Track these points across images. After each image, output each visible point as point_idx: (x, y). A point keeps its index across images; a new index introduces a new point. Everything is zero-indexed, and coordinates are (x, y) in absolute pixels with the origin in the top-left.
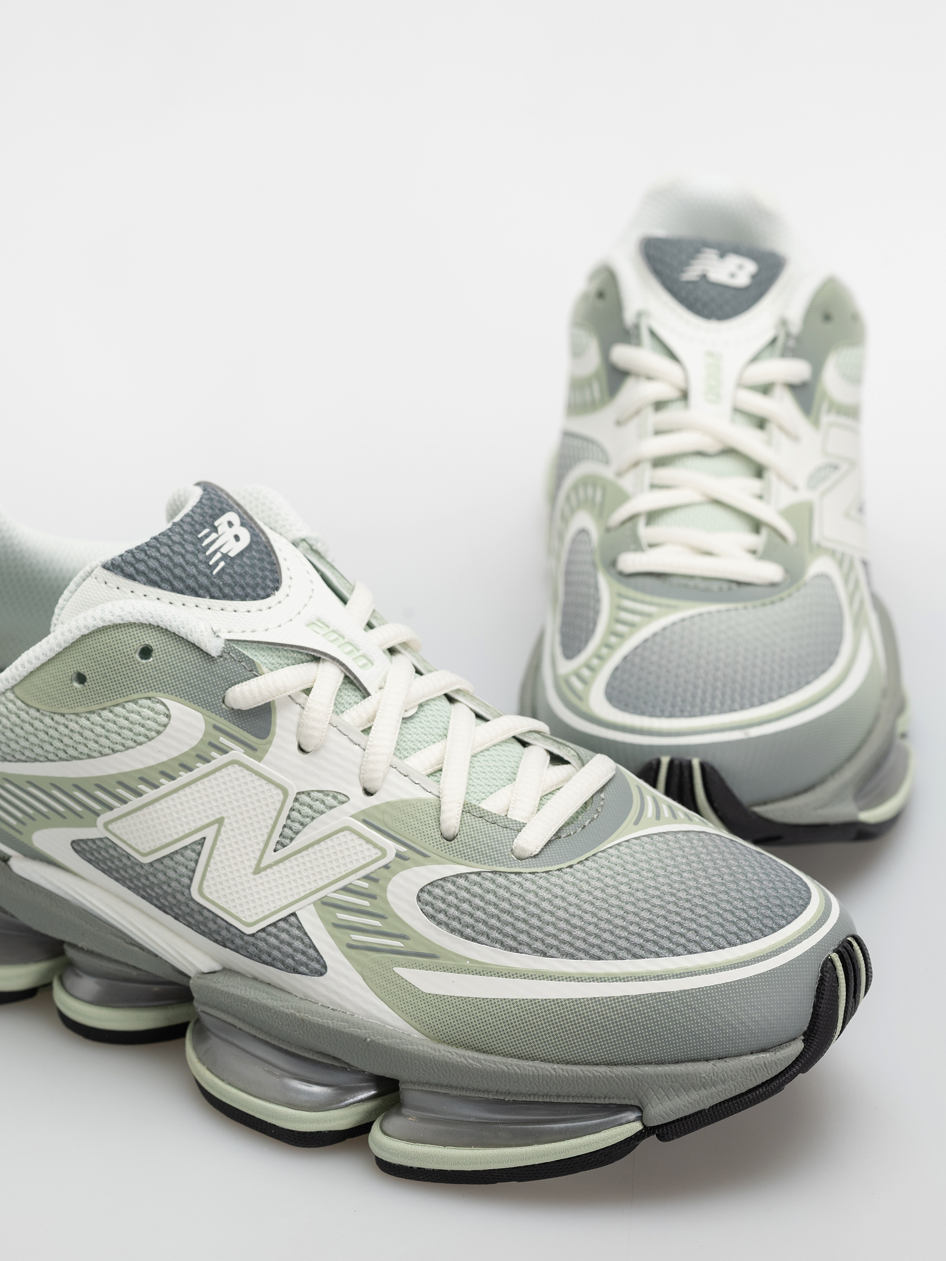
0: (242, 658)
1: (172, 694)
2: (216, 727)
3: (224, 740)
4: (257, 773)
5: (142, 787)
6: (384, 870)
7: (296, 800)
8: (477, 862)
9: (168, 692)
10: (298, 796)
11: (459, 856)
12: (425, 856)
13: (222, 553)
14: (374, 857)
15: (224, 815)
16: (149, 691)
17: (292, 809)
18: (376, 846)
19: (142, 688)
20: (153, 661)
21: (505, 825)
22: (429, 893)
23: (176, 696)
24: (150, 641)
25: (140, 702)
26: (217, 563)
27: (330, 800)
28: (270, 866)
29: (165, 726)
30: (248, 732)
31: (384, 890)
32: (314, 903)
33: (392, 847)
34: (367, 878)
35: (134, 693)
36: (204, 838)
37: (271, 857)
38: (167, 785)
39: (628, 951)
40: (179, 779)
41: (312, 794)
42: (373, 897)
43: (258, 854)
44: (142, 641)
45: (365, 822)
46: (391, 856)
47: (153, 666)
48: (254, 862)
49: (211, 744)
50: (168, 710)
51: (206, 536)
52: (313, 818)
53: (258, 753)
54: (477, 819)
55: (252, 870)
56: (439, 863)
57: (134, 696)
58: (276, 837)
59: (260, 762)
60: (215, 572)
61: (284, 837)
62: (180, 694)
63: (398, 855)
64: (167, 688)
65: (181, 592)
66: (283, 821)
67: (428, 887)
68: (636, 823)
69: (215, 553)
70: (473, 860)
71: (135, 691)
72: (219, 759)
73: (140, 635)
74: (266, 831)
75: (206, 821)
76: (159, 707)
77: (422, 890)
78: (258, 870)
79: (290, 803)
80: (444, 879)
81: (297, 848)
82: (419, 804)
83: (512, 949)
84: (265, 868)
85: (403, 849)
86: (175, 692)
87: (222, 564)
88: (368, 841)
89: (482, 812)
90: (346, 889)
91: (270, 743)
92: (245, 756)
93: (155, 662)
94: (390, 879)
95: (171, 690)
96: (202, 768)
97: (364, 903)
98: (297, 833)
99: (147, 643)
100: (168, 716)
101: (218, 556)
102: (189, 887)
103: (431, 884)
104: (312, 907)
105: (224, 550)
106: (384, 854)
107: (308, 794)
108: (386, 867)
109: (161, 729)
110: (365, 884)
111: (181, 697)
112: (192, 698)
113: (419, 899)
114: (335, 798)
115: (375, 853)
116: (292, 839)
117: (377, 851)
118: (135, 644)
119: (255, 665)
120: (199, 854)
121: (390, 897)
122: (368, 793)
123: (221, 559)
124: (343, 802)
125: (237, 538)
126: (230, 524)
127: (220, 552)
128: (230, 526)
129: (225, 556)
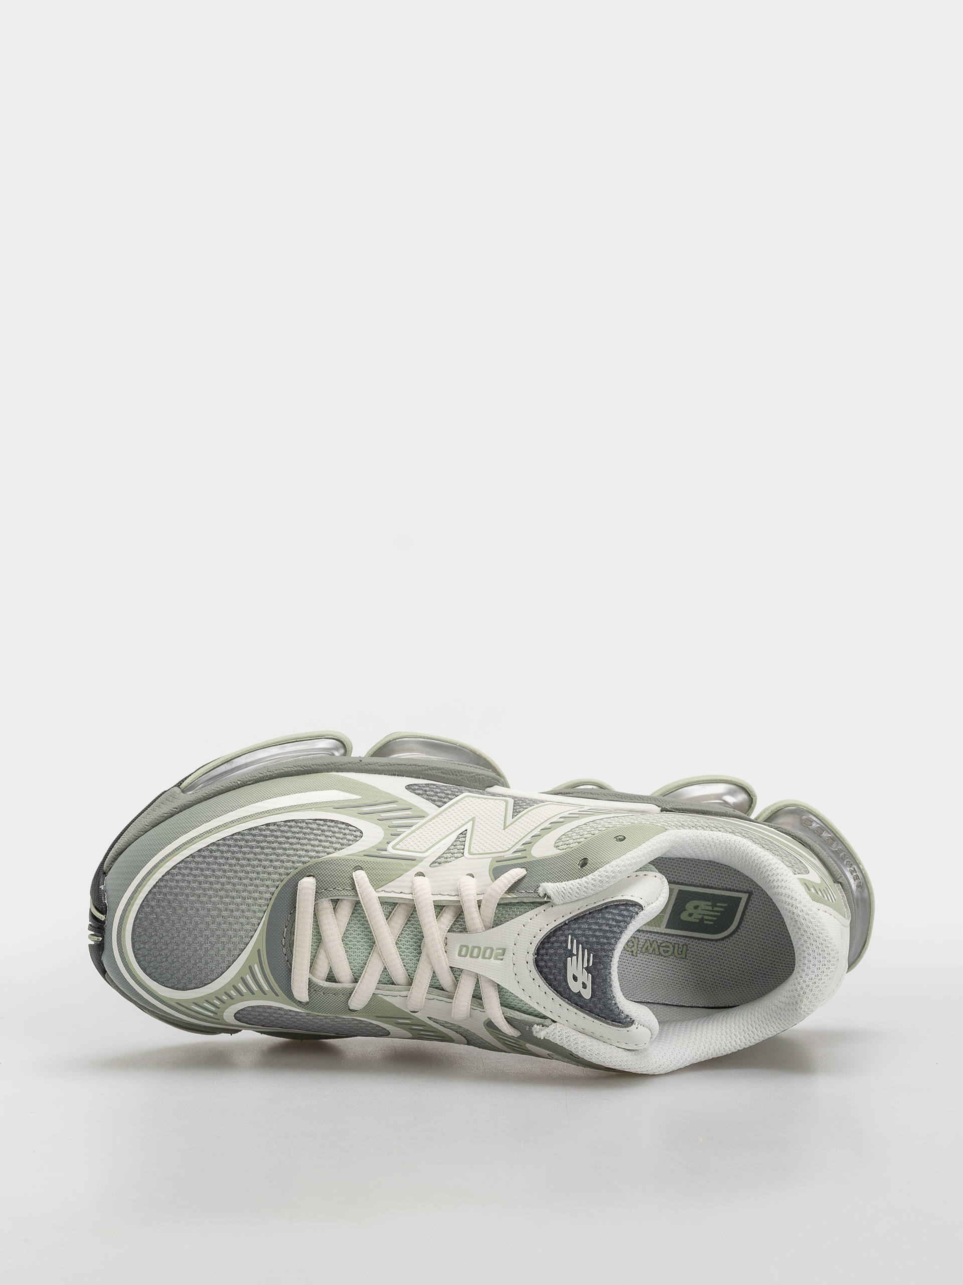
1: (559, 856)
2: (526, 857)
3: (519, 854)
4: (492, 853)
6: (390, 840)
7: (463, 853)
9: (562, 856)
10: (462, 855)
12: (367, 855)
14: (399, 844)
16: (573, 850)
17: (463, 848)
18: (401, 849)
19: (578, 849)
22: (356, 837)
23: (555, 857)
24: (584, 868)
25: (576, 844)
26: (572, 944)
27: (443, 860)
28: (467, 823)
29: (557, 843)
30: (503, 865)
31: (385, 832)
32: (429, 815)
33: (391, 850)
34: (399, 834)
37: (468, 826)
39: (218, 845)
40: (539, 830)
41: (454, 859)
42: (391, 827)
44: (589, 866)
45: (414, 859)
46: (389, 847)
48: (477, 821)
49: (525, 850)
50: (558, 849)
51: (589, 960)
52: (449, 849)
53: (495, 861)
55: (477, 817)
56: (356, 852)
58: (468, 834)
59: (493, 858)
60: (570, 937)
61: (463, 837)
63: (384, 850)
66: (467, 842)
68: (259, 951)
69: (577, 951)
72: (518, 847)
73: (591, 867)
74: (475, 835)
76: (564, 847)
77: (361, 836)
79: (466, 850)
80: (350, 845)
81: (452, 835)
83: (289, 821)
86: (557, 858)
87: (569, 947)
88: (407, 850)
90: (411, 826)
91: (490, 868)
92: (503, 856)
93: (575, 864)
94: (384, 837)
96: (526, 840)
97: (396, 822)
98: (456, 840)
99: (586, 866)
100: (557, 847)
101: (575, 951)
103: (357, 840)
104: (429, 812)
105: (574, 958)
106: (393, 847)
108: (389, 842)
109: (559, 840)
110: (399, 831)
111: (552, 858)
112: (546, 861)
113: (361, 832)
114: (439, 863)
115: (399, 846)
116: (458, 837)
117: (399, 848)
118: (592, 862)
121: (380, 829)
123: (572, 949)
124: (433, 863)
125: (575, 978)
126: (584, 986)
127: (575, 955)
128: (583, 983)
129: (571, 955)
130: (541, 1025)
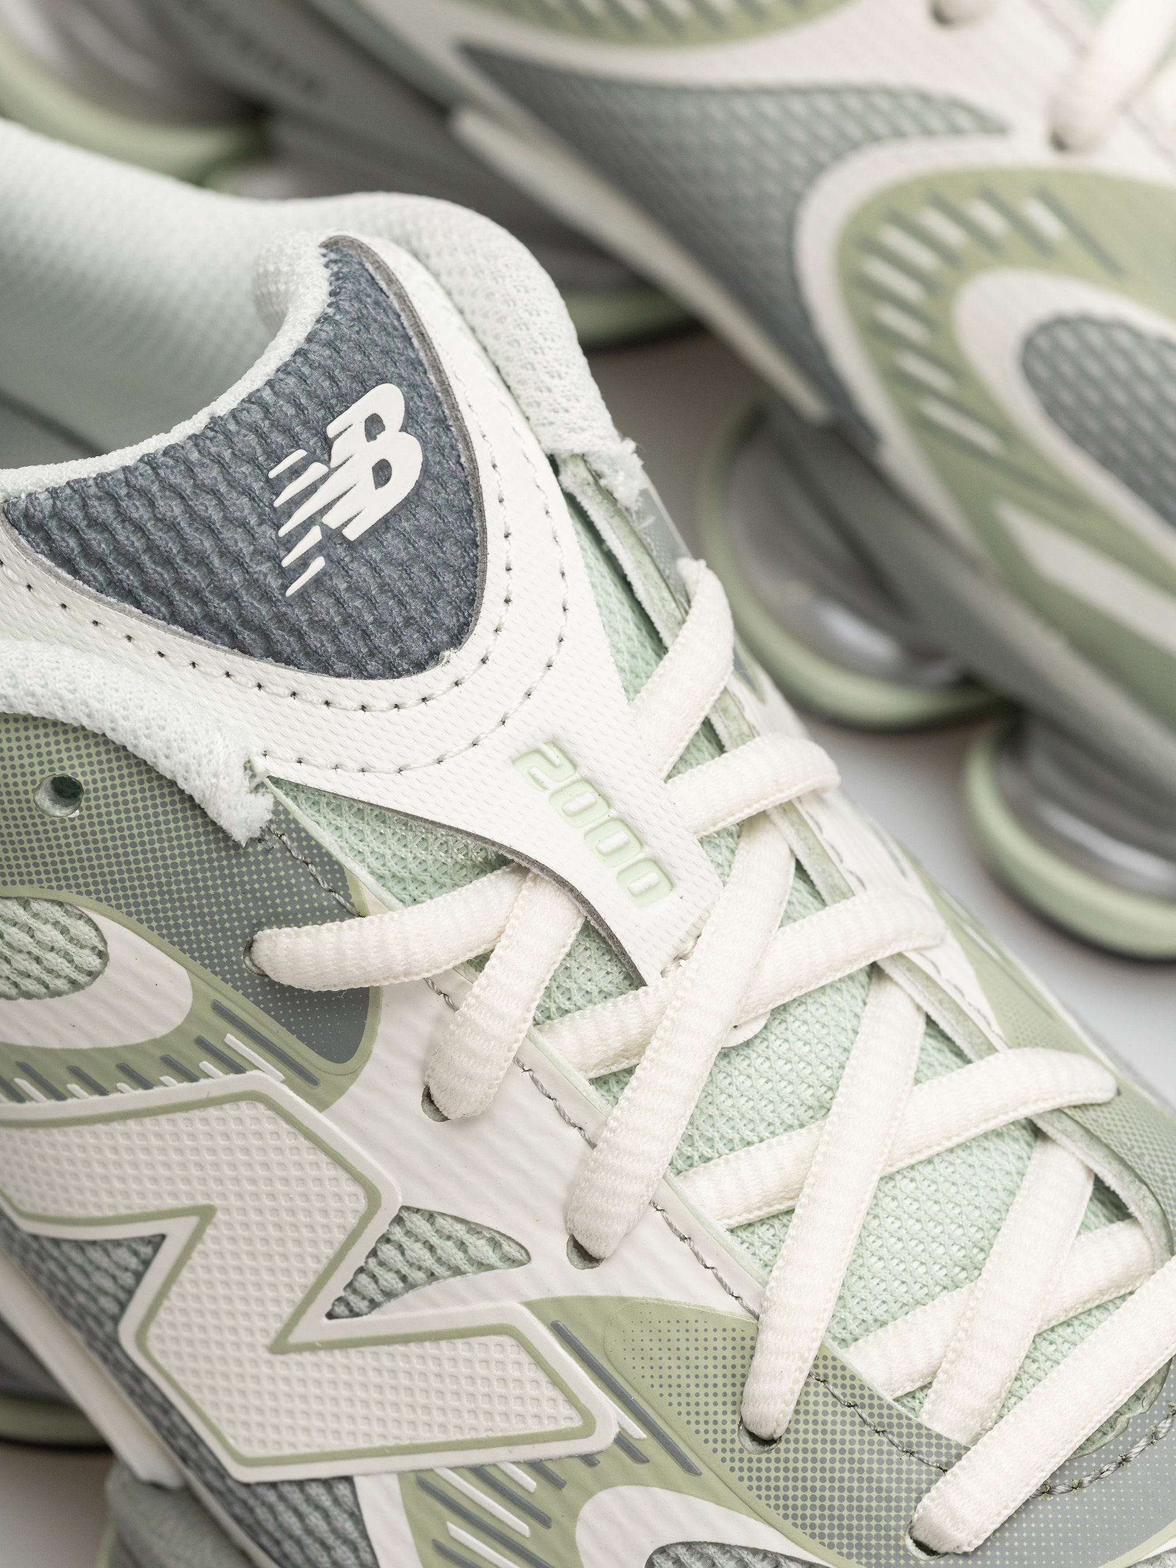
0: (312, 856)
1: (119, 907)
2: (218, 1009)
3: (234, 1041)
4: (309, 1135)
5: (23, 1084)
6: (579, 1465)
7: (398, 1220)
8: (813, 1536)
9: (108, 899)
10: (405, 1214)
11: (772, 1502)
12: (688, 1468)
13: (325, 528)
14: (564, 1425)
15: (217, 1202)
16: (60, 888)
17: (386, 1239)
18: (571, 1399)
19: (43, 877)
20: (81, 817)
21: (910, 1444)
23: (129, 914)
24: (78, 770)
25: (35, 906)
26: (303, 563)
27: (481, 1248)
29: (93, 975)
30: (299, 1038)
31: (573, 1514)
32: (401, 1475)
33: (611, 1417)
34: (536, 1467)
35: (22, 882)
36: (163, 1237)
37: (316, 1325)
38: (83, 1102)
40: (114, 1096)
41: (440, 1221)
42: (541, 1519)
43: (288, 1310)
44: (56, 765)
45: (557, 1329)
46: (601, 1440)
47: (79, 831)
48: (276, 1326)
49: (202, 1043)
50: (105, 943)
51: (295, 472)
52: (432, 1276)
53: (318, 1091)
54: (839, 1409)
55: (267, 1341)
56: (718, 1501)
57: (24, 891)
58: (335, 1288)
59: (321, 1111)
60: (291, 591)
61: (355, 1291)
62: (138, 913)
63: (622, 1441)
64: (106, 891)
65: (193, 629)
66: (357, 1257)
67: (681, 1551)
69: (305, 527)
70: (804, 1526)
71: (26, 878)
72: (219, 1081)
73: (53, 748)
74: (315, 1267)
75: (171, 1203)
76: (81, 929)
77: (662, 1550)
78: (280, 1346)
79: (380, 1224)
80: (723, 1547)
81: (383, 1332)
82: (701, 1326)
84: (301, 1348)
85: (637, 1431)
86: (128, 905)
87: (318, 564)
88: (556, 1381)
89: (857, 1392)
90: (480, 1473)
91: (354, 1074)
92: (285, 1088)
93: (86, 821)
94: (590, 1494)
95: (117, 898)
96: (173, 1089)
97: (519, 1525)
98: (389, 1295)
99: (69, 773)
100: (102, 955)
101: (314, 536)
102: (116, 1319)
103: (689, 1545)
104: (393, 1482)
105: (332, 520)
106: (588, 1428)
107: (431, 1216)
108: (589, 1460)
109: (82, 978)
110: (529, 1482)
111: (140, 921)
112: (168, 927)
114: (495, 1244)
115: (566, 1418)
116: (374, 1305)
117: (572, 1412)
118: (37, 768)
119: (343, 879)
120: (147, 1263)
121: (582, 1536)
122: (585, 1256)
123: (319, 549)
124: (514, 1262)
125: (382, 472)
126: (374, 426)
127: (322, 525)
128: (371, 435)
129: (333, 537)
130: (603, 482)
